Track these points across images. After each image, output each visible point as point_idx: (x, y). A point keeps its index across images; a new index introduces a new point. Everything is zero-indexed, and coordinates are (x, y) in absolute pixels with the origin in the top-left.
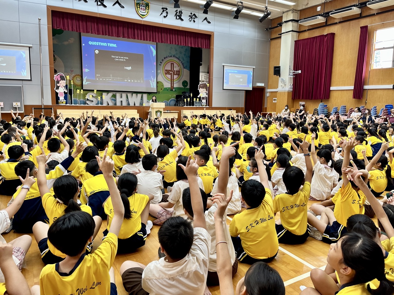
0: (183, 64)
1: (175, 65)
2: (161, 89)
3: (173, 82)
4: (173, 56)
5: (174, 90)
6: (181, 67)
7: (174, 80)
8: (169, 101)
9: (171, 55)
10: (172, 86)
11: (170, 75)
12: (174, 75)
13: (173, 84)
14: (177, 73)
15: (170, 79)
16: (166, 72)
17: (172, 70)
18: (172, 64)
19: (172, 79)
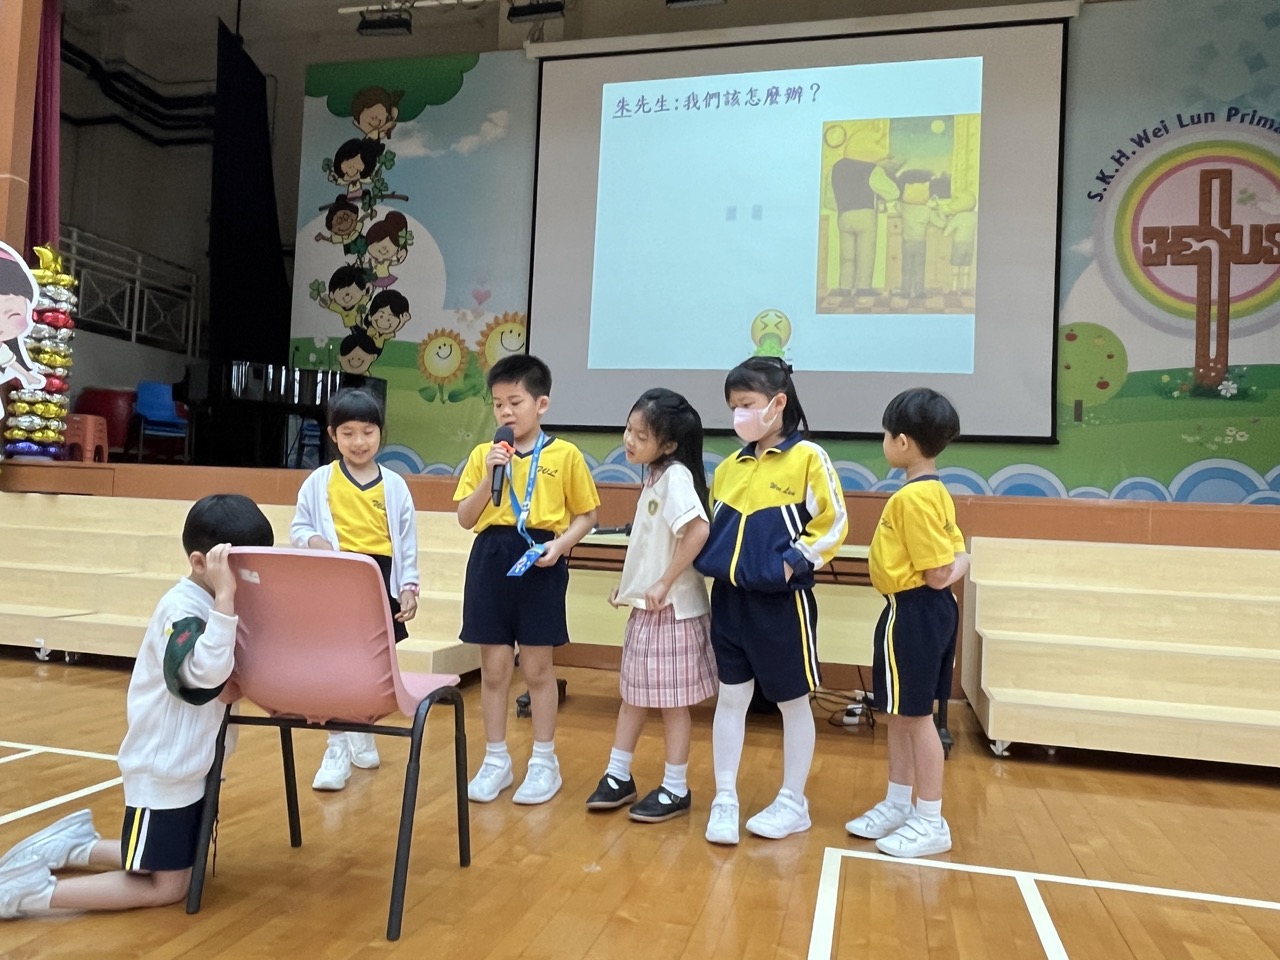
1: (1243, 179)
2: (1103, 385)
3: (1223, 326)
4: (1223, 114)
5: (1229, 388)
7: (1233, 308)
8: (1175, 486)
9: (1198, 109)
10: (1213, 354)
11: (1193, 269)
12: (1234, 267)
13: (1219, 336)
14: (1265, 243)
15: (1190, 295)
16: (1153, 246)
17: (1215, 222)
18: (1214, 181)
19: (1215, 294)
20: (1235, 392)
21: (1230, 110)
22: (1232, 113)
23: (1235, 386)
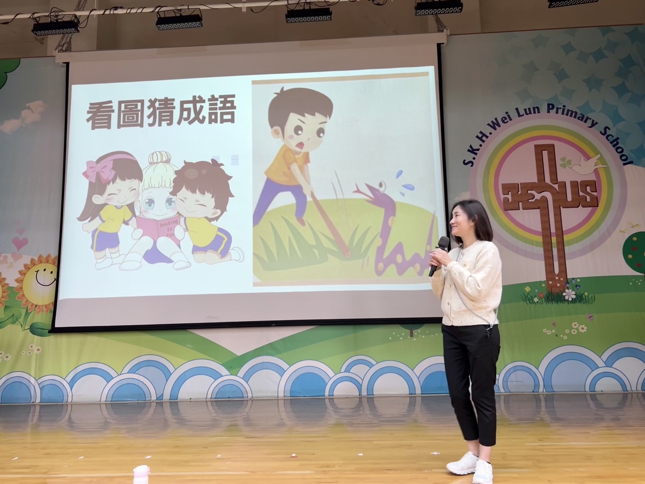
0: (615, 143)
1: (561, 151)
3: (562, 251)
4: (544, 108)
5: (570, 294)
6: (602, 160)
7: (566, 238)
8: (543, 367)
9: (528, 104)
10: (557, 271)
11: (537, 212)
12: (563, 211)
13: (559, 257)
14: (581, 194)
15: (538, 230)
16: (509, 197)
17: (548, 180)
18: (543, 151)
19: (553, 230)
20: (574, 297)
21: (549, 105)
22: (550, 107)
23: (574, 293)
